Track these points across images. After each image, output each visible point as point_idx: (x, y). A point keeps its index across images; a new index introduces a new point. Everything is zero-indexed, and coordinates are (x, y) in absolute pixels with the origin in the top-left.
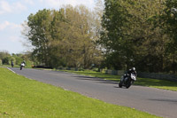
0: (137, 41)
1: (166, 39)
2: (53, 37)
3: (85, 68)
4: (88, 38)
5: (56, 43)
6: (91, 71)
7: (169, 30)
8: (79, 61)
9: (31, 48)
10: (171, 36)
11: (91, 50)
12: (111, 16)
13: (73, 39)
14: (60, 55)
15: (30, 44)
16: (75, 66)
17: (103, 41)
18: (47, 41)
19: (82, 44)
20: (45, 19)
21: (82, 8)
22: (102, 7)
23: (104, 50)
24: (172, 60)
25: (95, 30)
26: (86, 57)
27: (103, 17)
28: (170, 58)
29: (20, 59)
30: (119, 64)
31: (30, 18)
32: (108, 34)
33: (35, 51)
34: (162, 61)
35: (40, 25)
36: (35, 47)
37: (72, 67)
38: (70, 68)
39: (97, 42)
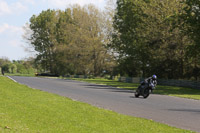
0: (154, 44)
1: (187, 41)
2: (59, 41)
3: (96, 75)
4: (99, 41)
5: (63, 47)
6: (103, 79)
7: (190, 30)
8: (89, 68)
9: (34, 54)
10: (192, 38)
11: (102, 55)
12: (124, 17)
13: (82, 43)
14: (66, 61)
15: (33, 49)
16: (84, 73)
17: (115, 45)
18: (52, 46)
19: (91, 48)
20: (49, 21)
21: (91, 7)
22: (114, 7)
23: (116, 54)
24: (193, 65)
25: (106, 32)
26: (96, 62)
27: (115, 18)
28: (192, 63)
29: (22, 66)
30: (134, 70)
31: (32, 20)
32: (121, 37)
33: (39, 57)
34: (182, 67)
35: (44, 27)
36: (38, 53)
37: (81, 74)
38: (78, 75)
39: (109, 45)
